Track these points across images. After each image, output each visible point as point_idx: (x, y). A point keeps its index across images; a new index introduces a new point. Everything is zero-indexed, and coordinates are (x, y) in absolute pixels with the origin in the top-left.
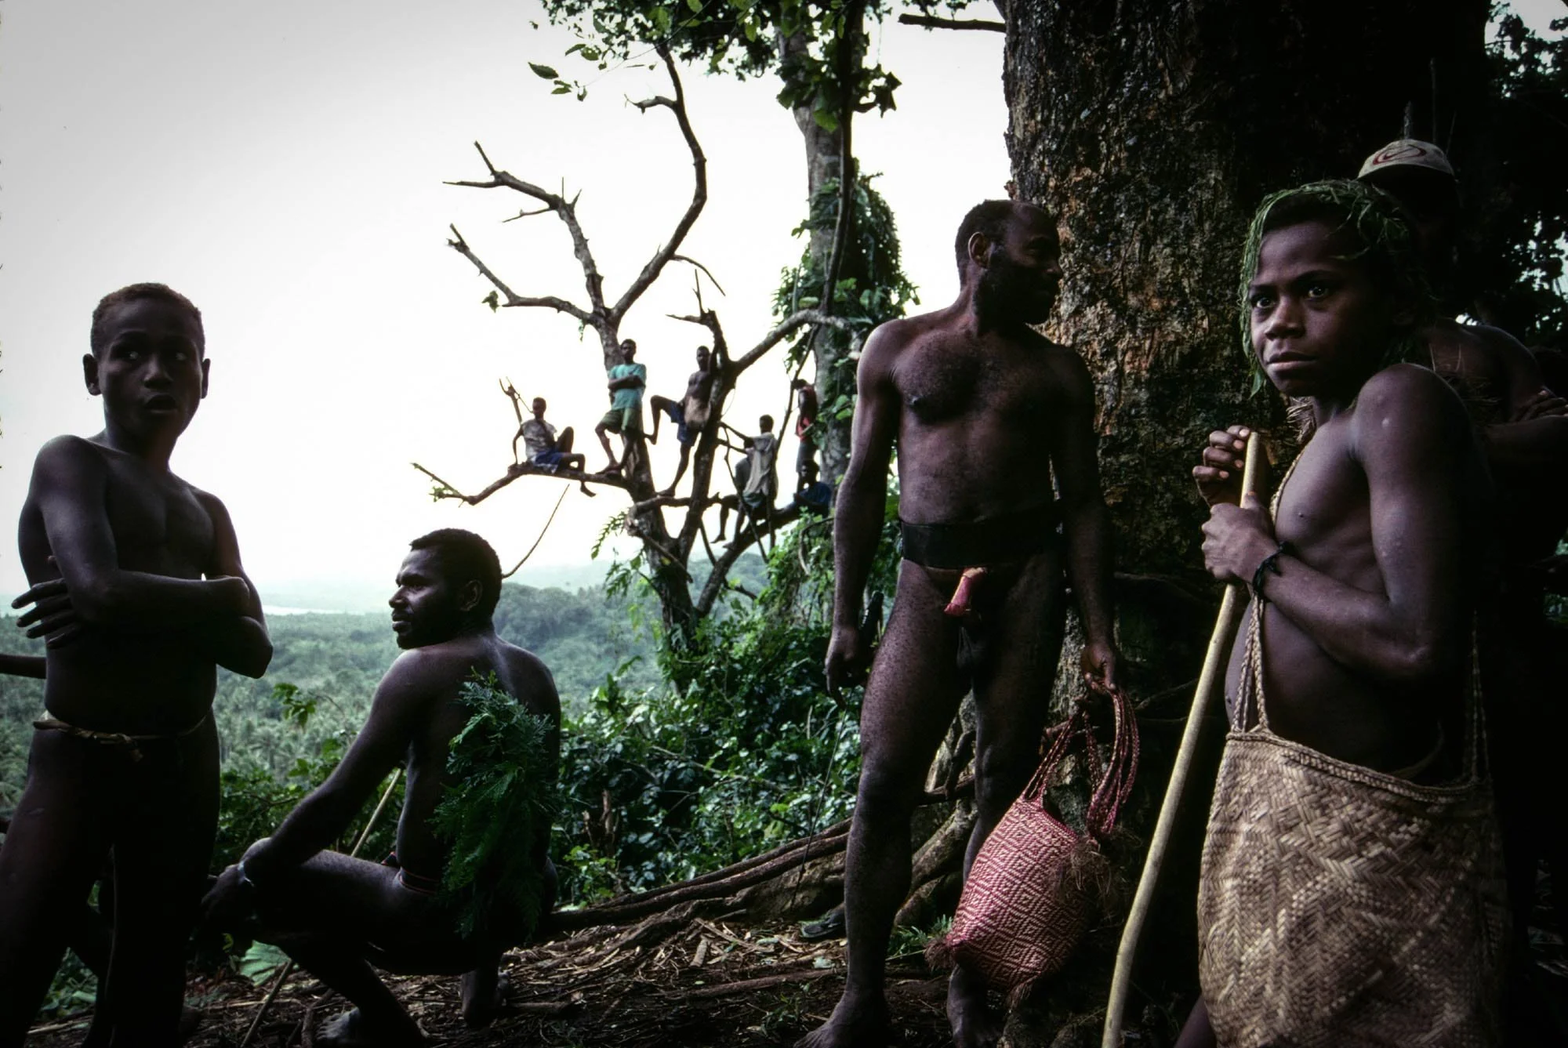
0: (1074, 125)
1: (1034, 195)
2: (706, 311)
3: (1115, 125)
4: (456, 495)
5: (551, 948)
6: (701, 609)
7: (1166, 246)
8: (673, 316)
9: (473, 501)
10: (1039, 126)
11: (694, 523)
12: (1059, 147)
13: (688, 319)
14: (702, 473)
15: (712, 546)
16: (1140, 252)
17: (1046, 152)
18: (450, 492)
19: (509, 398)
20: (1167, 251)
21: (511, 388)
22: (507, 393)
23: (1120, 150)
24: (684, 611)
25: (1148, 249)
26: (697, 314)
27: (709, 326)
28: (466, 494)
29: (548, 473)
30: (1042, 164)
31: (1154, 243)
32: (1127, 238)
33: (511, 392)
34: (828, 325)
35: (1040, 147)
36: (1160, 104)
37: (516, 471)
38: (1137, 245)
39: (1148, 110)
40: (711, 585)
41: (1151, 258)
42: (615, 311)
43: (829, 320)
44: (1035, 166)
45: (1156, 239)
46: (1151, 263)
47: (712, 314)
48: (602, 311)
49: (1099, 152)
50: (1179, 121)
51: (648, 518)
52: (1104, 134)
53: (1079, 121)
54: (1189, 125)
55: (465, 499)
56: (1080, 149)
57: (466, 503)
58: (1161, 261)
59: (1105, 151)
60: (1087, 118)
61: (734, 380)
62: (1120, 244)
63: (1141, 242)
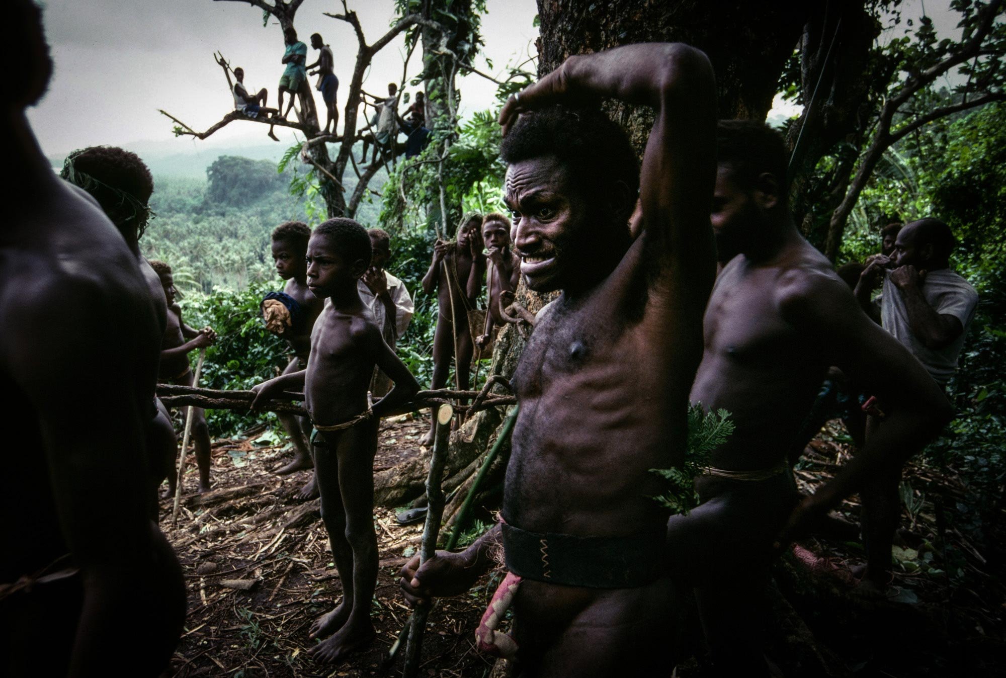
0: (584, 14)
1: (554, 59)
2: (349, 12)
3: (612, 20)
4: (191, 133)
5: (244, 523)
6: (352, 209)
7: (639, 116)
8: (328, 15)
9: (202, 136)
10: (560, 9)
11: (345, 152)
12: (572, 29)
13: (338, 17)
14: (350, 120)
15: (358, 166)
16: (622, 119)
17: (563, 31)
18: (187, 131)
19: (221, 68)
20: (640, 120)
21: (222, 60)
22: (220, 64)
23: (615, 40)
24: (340, 209)
25: (628, 116)
26: (344, 14)
27: (352, 22)
28: (197, 132)
29: (251, 119)
30: (560, 39)
31: (632, 113)
32: (614, 107)
33: (223, 63)
34: (427, 25)
35: (560, 26)
36: (645, 10)
37: (229, 118)
38: (621, 113)
39: (636, 13)
40: (357, 193)
41: (629, 124)
42: (291, 6)
43: (427, 23)
44: (555, 38)
45: (633, 110)
46: (629, 127)
47: (353, 14)
48: (282, 6)
49: (600, 38)
50: (657, 24)
51: (316, 149)
52: (605, 25)
53: (588, 11)
54: (662, 28)
55: (196, 135)
56: (587, 33)
57: (197, 138)
58: (636, 127)
59: (604, 39)
60: (593, 11)
61: (370, 60)
62: (609, 110)
63: (624, 111)
